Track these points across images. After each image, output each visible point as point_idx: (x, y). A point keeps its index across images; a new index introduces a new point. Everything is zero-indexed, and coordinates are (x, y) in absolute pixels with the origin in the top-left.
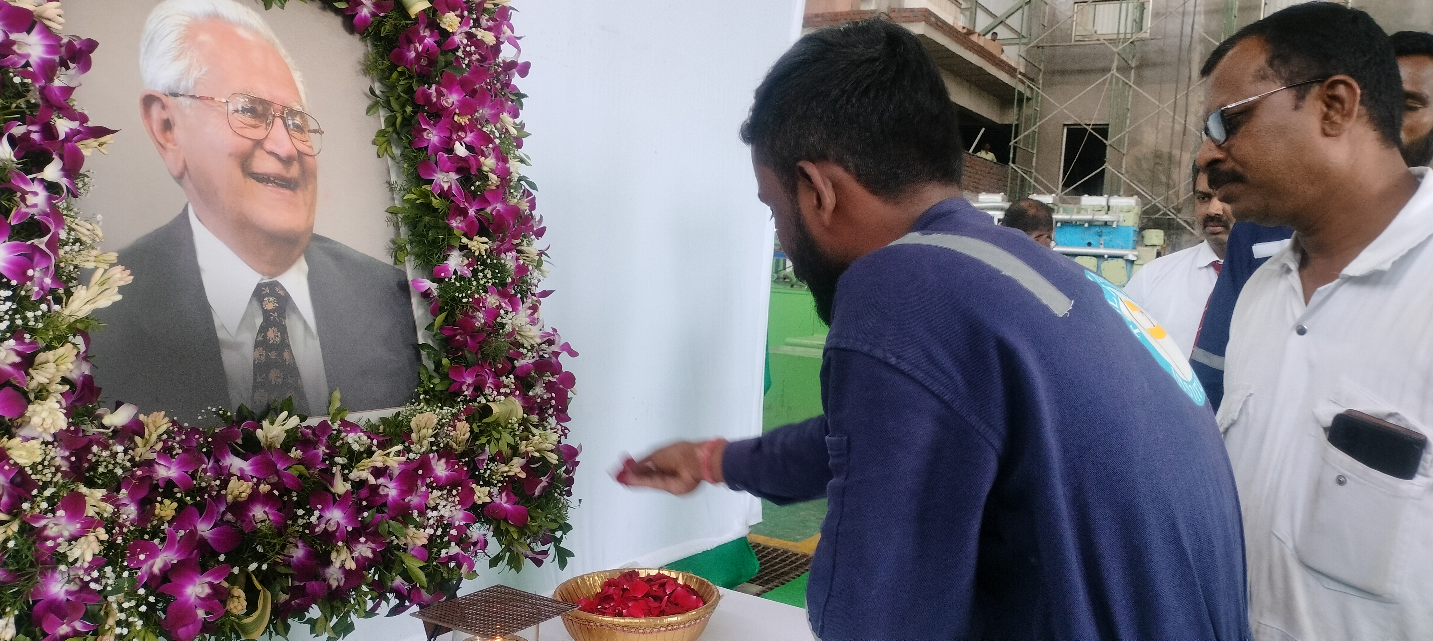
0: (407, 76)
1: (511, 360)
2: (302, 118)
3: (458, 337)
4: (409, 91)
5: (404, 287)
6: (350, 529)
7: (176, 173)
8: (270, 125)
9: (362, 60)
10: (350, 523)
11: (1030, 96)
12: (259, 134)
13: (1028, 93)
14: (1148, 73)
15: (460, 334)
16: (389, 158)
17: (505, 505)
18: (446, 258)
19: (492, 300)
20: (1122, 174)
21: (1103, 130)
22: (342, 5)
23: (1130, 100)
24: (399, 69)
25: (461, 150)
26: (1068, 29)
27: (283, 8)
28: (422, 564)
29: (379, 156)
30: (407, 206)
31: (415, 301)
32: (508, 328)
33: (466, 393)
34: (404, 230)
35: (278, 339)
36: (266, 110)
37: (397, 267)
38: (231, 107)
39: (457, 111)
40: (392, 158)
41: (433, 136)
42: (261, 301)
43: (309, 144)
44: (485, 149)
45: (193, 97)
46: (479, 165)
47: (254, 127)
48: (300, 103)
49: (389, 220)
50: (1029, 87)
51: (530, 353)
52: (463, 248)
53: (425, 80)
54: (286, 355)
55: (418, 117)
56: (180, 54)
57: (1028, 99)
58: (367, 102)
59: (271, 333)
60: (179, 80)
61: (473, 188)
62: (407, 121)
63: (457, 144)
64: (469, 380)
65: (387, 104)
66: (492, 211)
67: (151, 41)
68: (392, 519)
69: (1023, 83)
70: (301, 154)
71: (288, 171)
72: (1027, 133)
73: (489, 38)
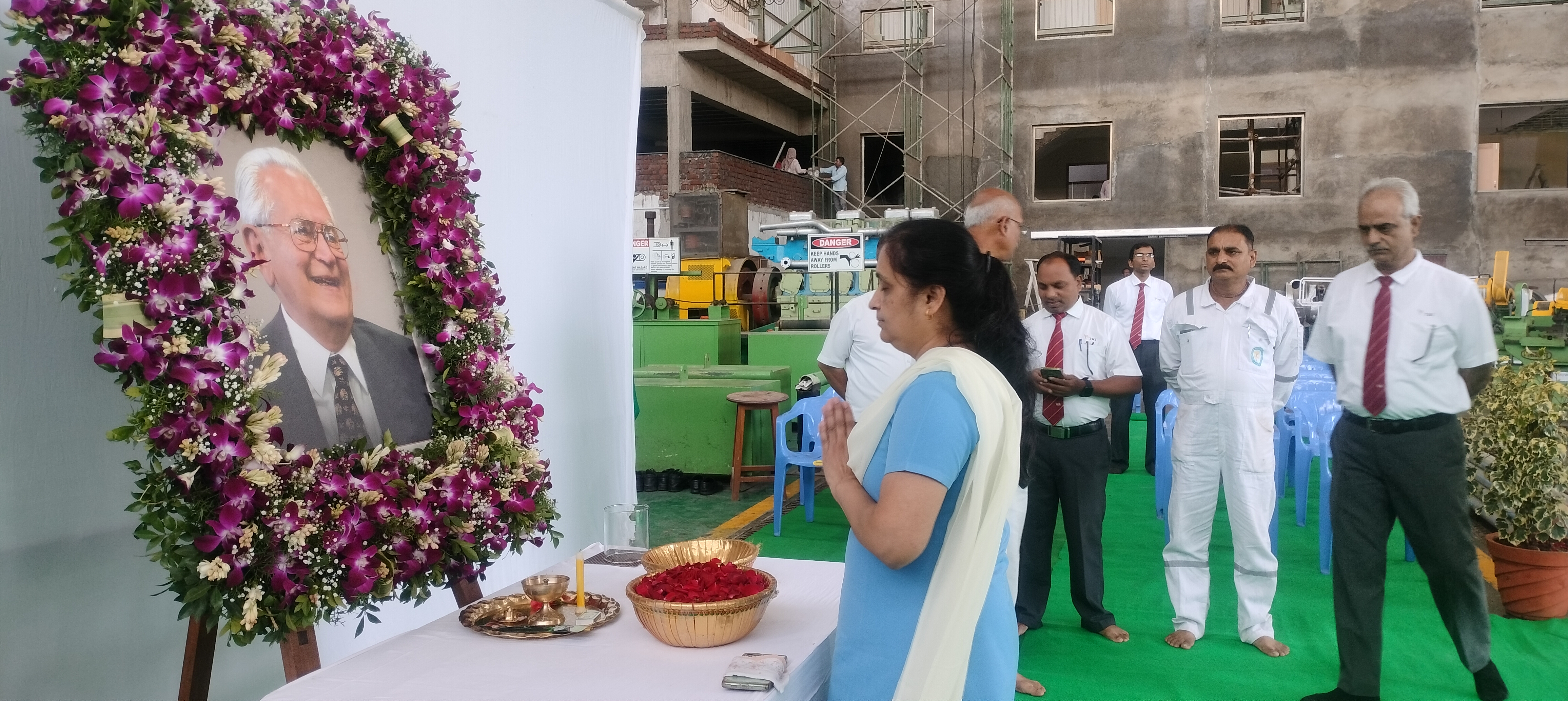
0: (400, 191)
1: (499, 399)
2: (334, 231)
3: (459, 386)
4: (403, 202)
5: (413, 350)
6: (429, 522)
7: (271, 283)
8: (316, 239)
9: (362, 181)
10: (429, 518)
11: (826, 107)
12: (310, 247)
13: (824, 104)
14: (936, 80)
15: (461, 383)
16: (389, 254)
17: (518, 502)
18: (444, 326)
19: (481, 355)
20: (920, 182)
21: (898, 139)
22: (348, 143)
23: (922, 107)
24: (394, 187)
25: (448, 245)
26: (857, 39)
27: (309, 149)
28: (474, 545)
29: (383, 253)
30: (407, 289)
31: (421, 360)
32: (495, 375)
33: (474, 426)
34: (406, 308)
35: (347, 397)
36: (312, 229)
37: (406, 336)
38: (292, 230)
39: (441, 216)
40: (391, 253)
41: (424, 236)
42: (333, 370)
43: (340, 250)
44: (462, 242)
45: (270, 225)
46: (461, 254)
47: (308, 242)
48: (330, 220)
49: (396, 302)
50: (824, 97)
51: (510, 393)
52: (457, 319)
53: (411, 192)
54: (353, 407)
55: (412, 221)
56: (258, 195)
57: (825, 110)
58: (368, 214)
59: (342, 393)
60: (260, 214)
61: (457, 272)
62: (401, 225)
63: (444, 240)
64: (475, 416)
65: (383, 213)
66: (472, 289)
67: (240, 187)
68: (450, 514)
69: (819, 94)
70: (337, 259)
71: (332, 273)
72: (826, 145)
73: (451, 155)
